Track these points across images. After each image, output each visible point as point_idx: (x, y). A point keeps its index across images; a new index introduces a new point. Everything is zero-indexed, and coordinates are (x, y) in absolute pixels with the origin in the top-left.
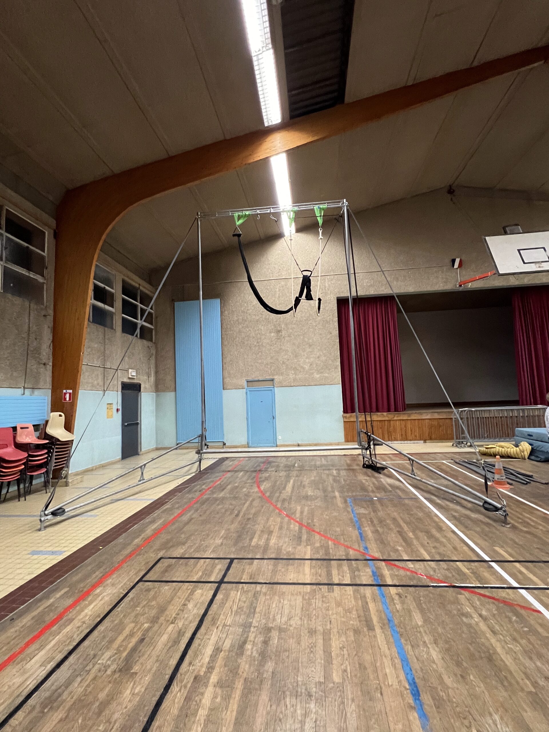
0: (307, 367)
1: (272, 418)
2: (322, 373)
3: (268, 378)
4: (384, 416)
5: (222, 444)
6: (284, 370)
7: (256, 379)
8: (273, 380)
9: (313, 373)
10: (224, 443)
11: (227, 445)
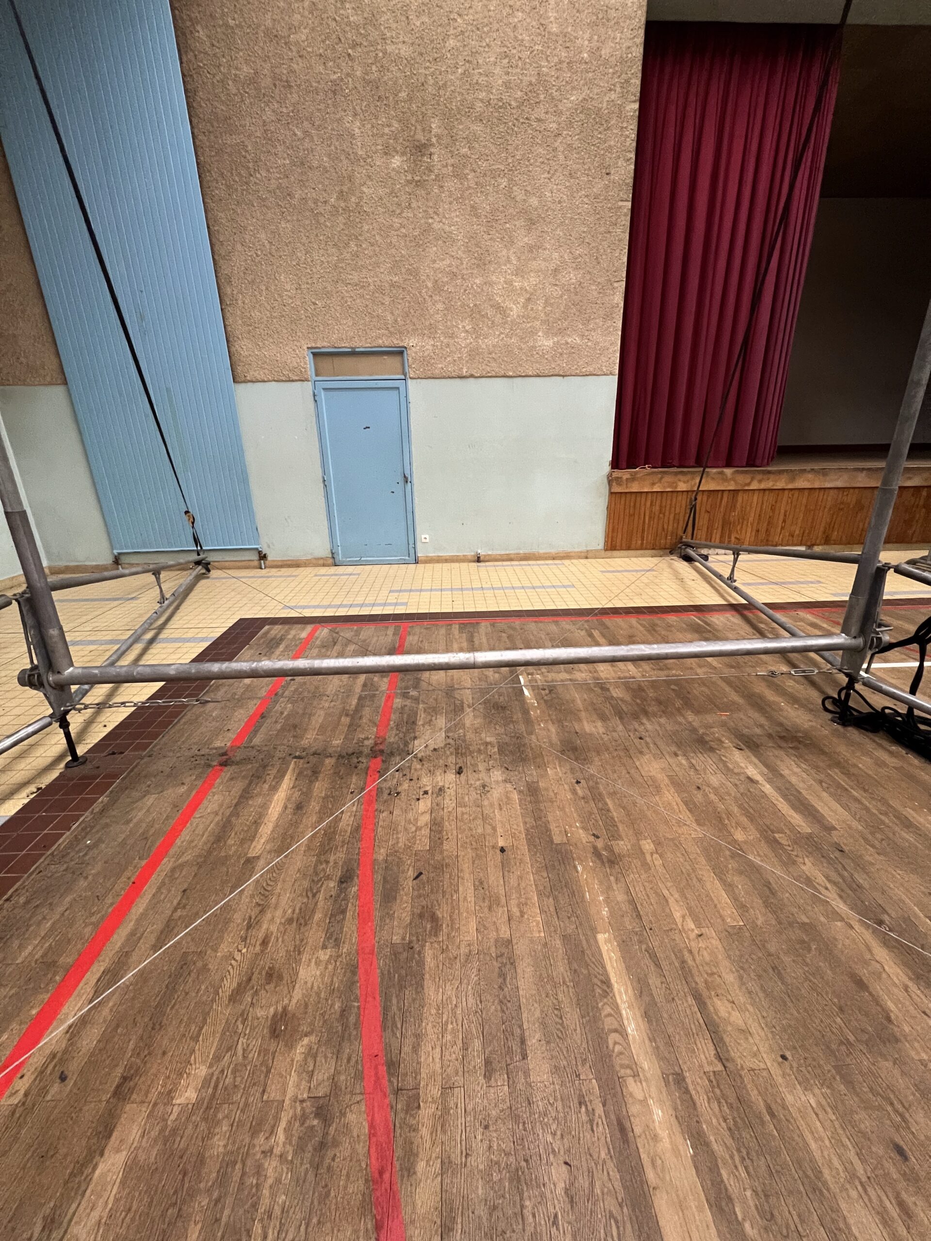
0: (515, 311)
1: (402, 483)
2: (561, 332)
3: (385, 342)
4: (725, 480)
5: (255, 557)
6: (438, 317)
7: (345, 346)
8: (400, 353)
9: (533, 332)
10: (260, 552)
11: (269, 558)
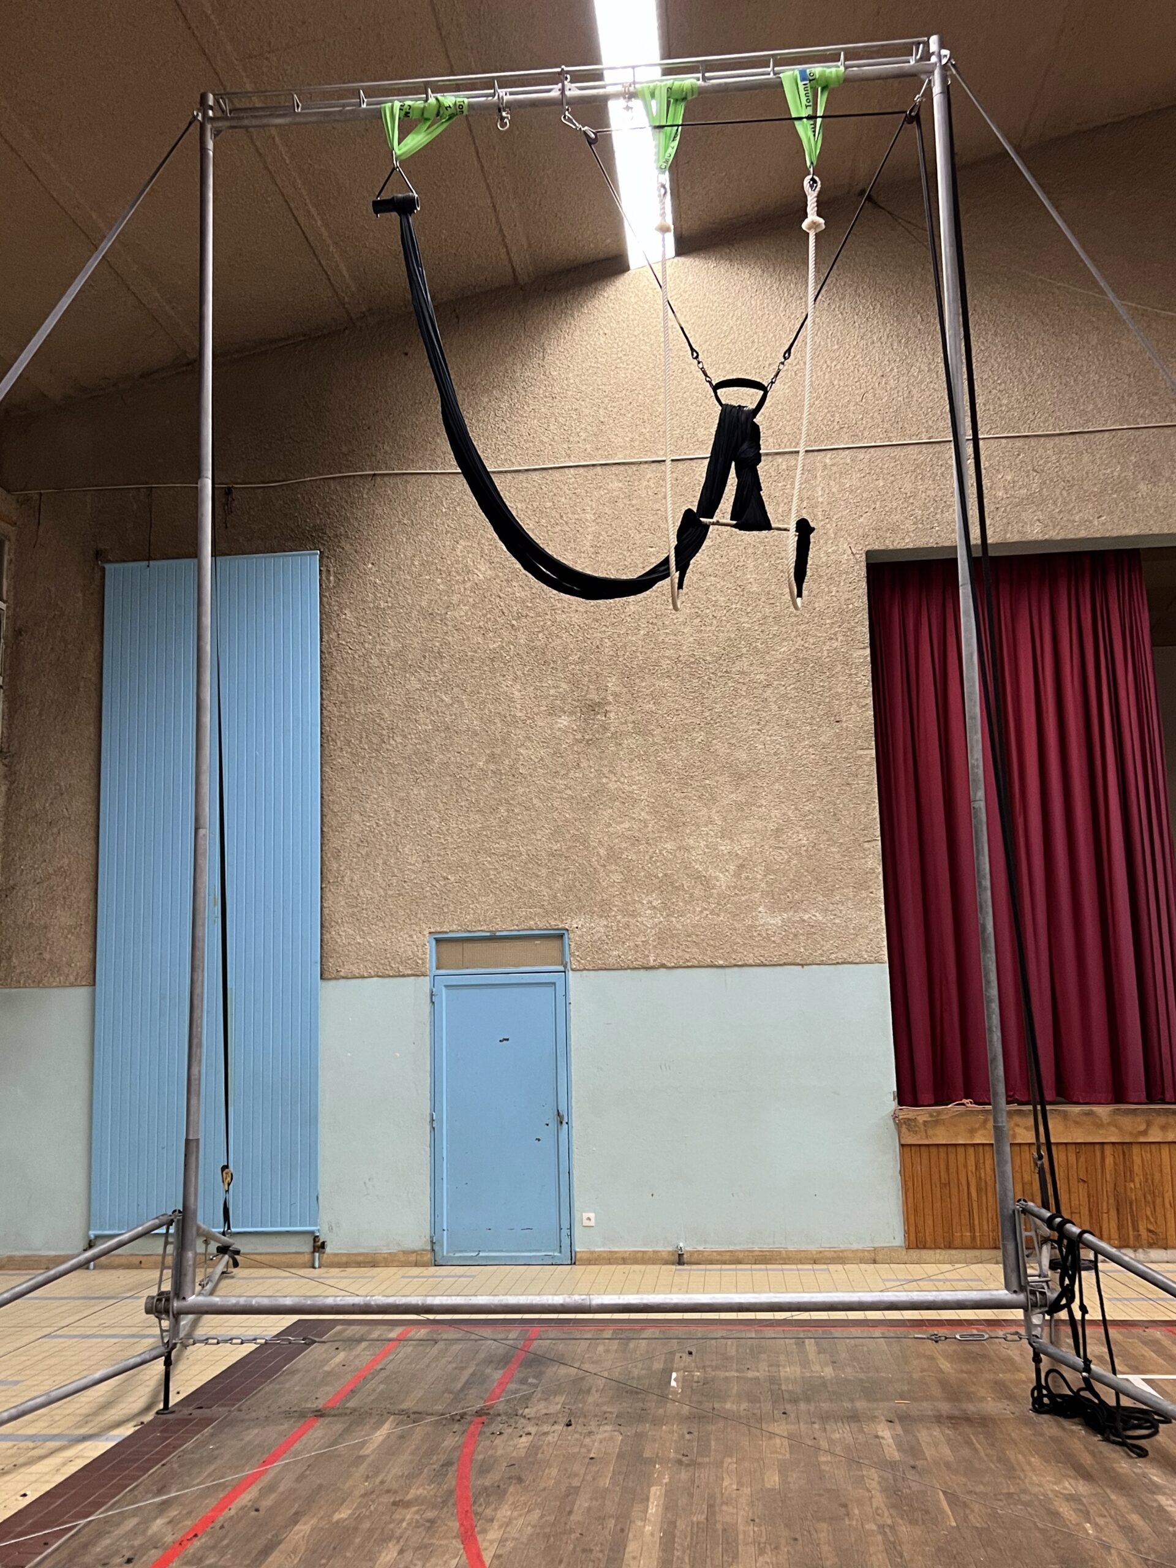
0: (723, 880)
1: (553, 1125)
2: (794, 906)
3: (540, 923)
4: (1099, 1125)
5: (307, 1247)
6: (615, 891)
7: (483, 929)
8: (559, 936)
9: (751, 907)
10: (316, 1239)
11: (328, 1250)
